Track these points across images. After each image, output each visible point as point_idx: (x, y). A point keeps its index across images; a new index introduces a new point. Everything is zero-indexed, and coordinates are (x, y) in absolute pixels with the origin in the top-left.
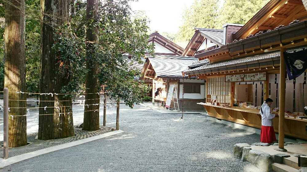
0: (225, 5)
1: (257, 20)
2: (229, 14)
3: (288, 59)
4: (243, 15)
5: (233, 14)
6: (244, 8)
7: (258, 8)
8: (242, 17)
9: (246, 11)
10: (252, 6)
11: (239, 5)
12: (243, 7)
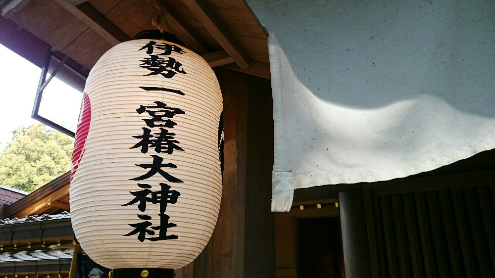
0: (8, 151)
1: (51, 191)
2: (11, 167)
3: (83, 264)
4: (34, 175)
5: (18, 169)
6: (39, 164)
7: (60, 169)
8: (32, 178)
9: (40, 170)
10: (52, 164)
11: (33, 157)
12: (38, 162)
